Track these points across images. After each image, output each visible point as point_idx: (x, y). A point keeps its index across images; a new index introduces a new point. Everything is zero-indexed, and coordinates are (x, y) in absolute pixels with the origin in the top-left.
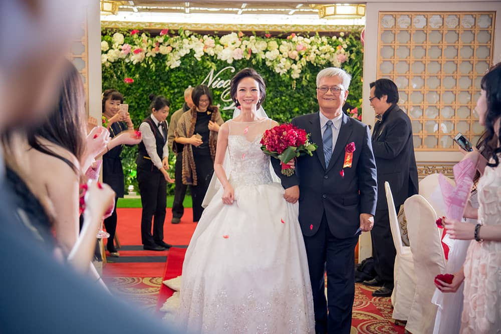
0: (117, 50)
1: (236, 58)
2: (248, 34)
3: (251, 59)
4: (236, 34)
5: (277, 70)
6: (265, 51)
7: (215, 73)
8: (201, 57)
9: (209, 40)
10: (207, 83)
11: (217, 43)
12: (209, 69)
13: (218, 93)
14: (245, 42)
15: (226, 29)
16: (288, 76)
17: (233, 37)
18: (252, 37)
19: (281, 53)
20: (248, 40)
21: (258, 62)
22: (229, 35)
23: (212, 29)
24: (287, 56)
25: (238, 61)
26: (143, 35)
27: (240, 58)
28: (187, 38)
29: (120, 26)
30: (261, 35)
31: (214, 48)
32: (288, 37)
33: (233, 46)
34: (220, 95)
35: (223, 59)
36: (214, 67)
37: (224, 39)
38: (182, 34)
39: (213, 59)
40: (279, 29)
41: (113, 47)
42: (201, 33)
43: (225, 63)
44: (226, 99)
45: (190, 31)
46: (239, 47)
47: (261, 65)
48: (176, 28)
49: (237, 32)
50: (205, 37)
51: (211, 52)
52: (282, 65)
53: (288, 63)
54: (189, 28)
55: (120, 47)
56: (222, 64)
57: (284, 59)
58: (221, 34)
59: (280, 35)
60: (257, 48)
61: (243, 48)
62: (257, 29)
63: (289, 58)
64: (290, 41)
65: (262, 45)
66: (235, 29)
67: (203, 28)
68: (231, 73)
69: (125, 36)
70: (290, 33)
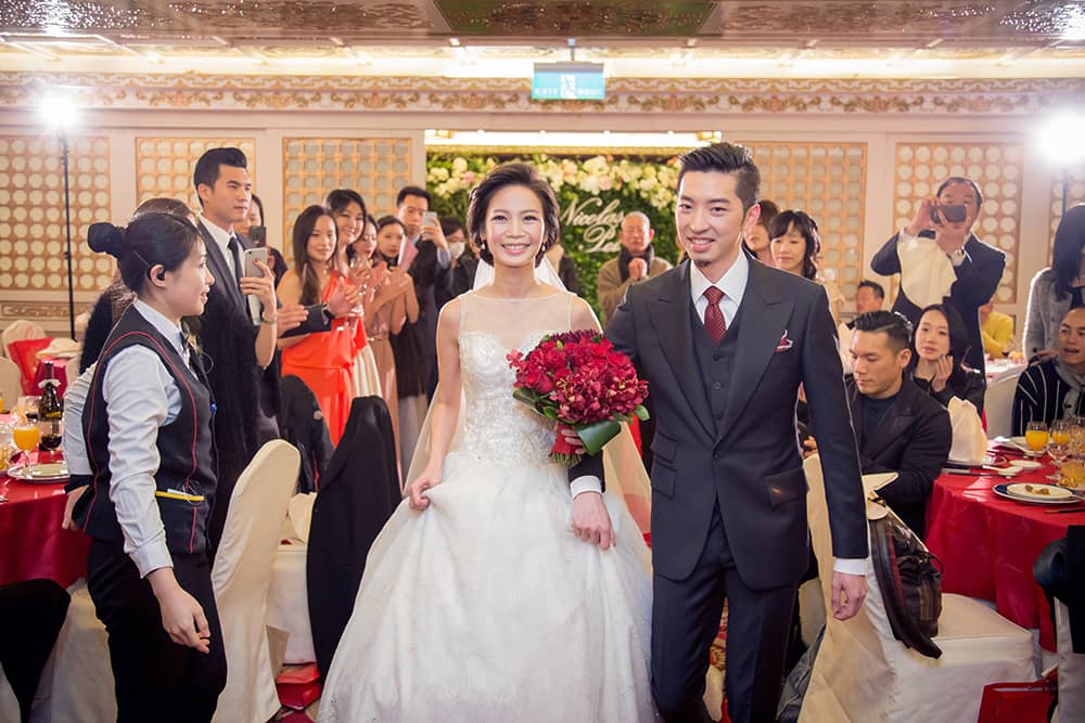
0: (457, 179)
1: (604, 188)
2: (618, 158)
3: (622, 189)
4: (603, 159)
5: (655, 203)
6: (639, 180)
7: (577, 206)
8: (562, 188)
9: (569, 165)
10: (566, 219)
11: (580, 169)
12: (570, 202)
13: (580, 231)
14: (615, 168)
15: (592, 152)
16: (668, 210)
17: (599, 162)
18: (624, 162)
19: (659, 181)
20: (619, 165)
21: (630, 193)
22: (595, 160)
23: (575, 152)
24: (667, 185)
25: (606, 192)
26: (490, 161)
27: (608, 188)
28: (543, 163)
29: (463, 150)
30: (635, 159)
31: (576, 175)
32: (670, 162)
33: (600, 173)
34: (582, 234)
35: (587, 190)
36: (576, 200)
37: (588, 165)
38: (537, 158)
39: (574, 189)
40: (659, 152)
41: (453, 174)
42: (559, 158)
43: (590, 195)
44: (591, 238)
45: (547, 154)
46: (608, 174)
47: (634, 196)
48: (530, 152)
49: (605, 156)
50: (565, 161)
51: (572, 181)
52: (660, 196)
53: (669, 194)
54: (547, 151)
55: (462, 175)
56: (584, 196)
57: (664, 190)
58: (584, 158)
59: (659, 160)
60: (629, 175)
61: (613, 175)
62: (631, 152)
63: (669, 188)
64: (671, 166)
65: (636, 171)
66: (603, 152)
67: (564, 152)
68: (597, 207)
69: (468, 162)
70: (671, 157)
